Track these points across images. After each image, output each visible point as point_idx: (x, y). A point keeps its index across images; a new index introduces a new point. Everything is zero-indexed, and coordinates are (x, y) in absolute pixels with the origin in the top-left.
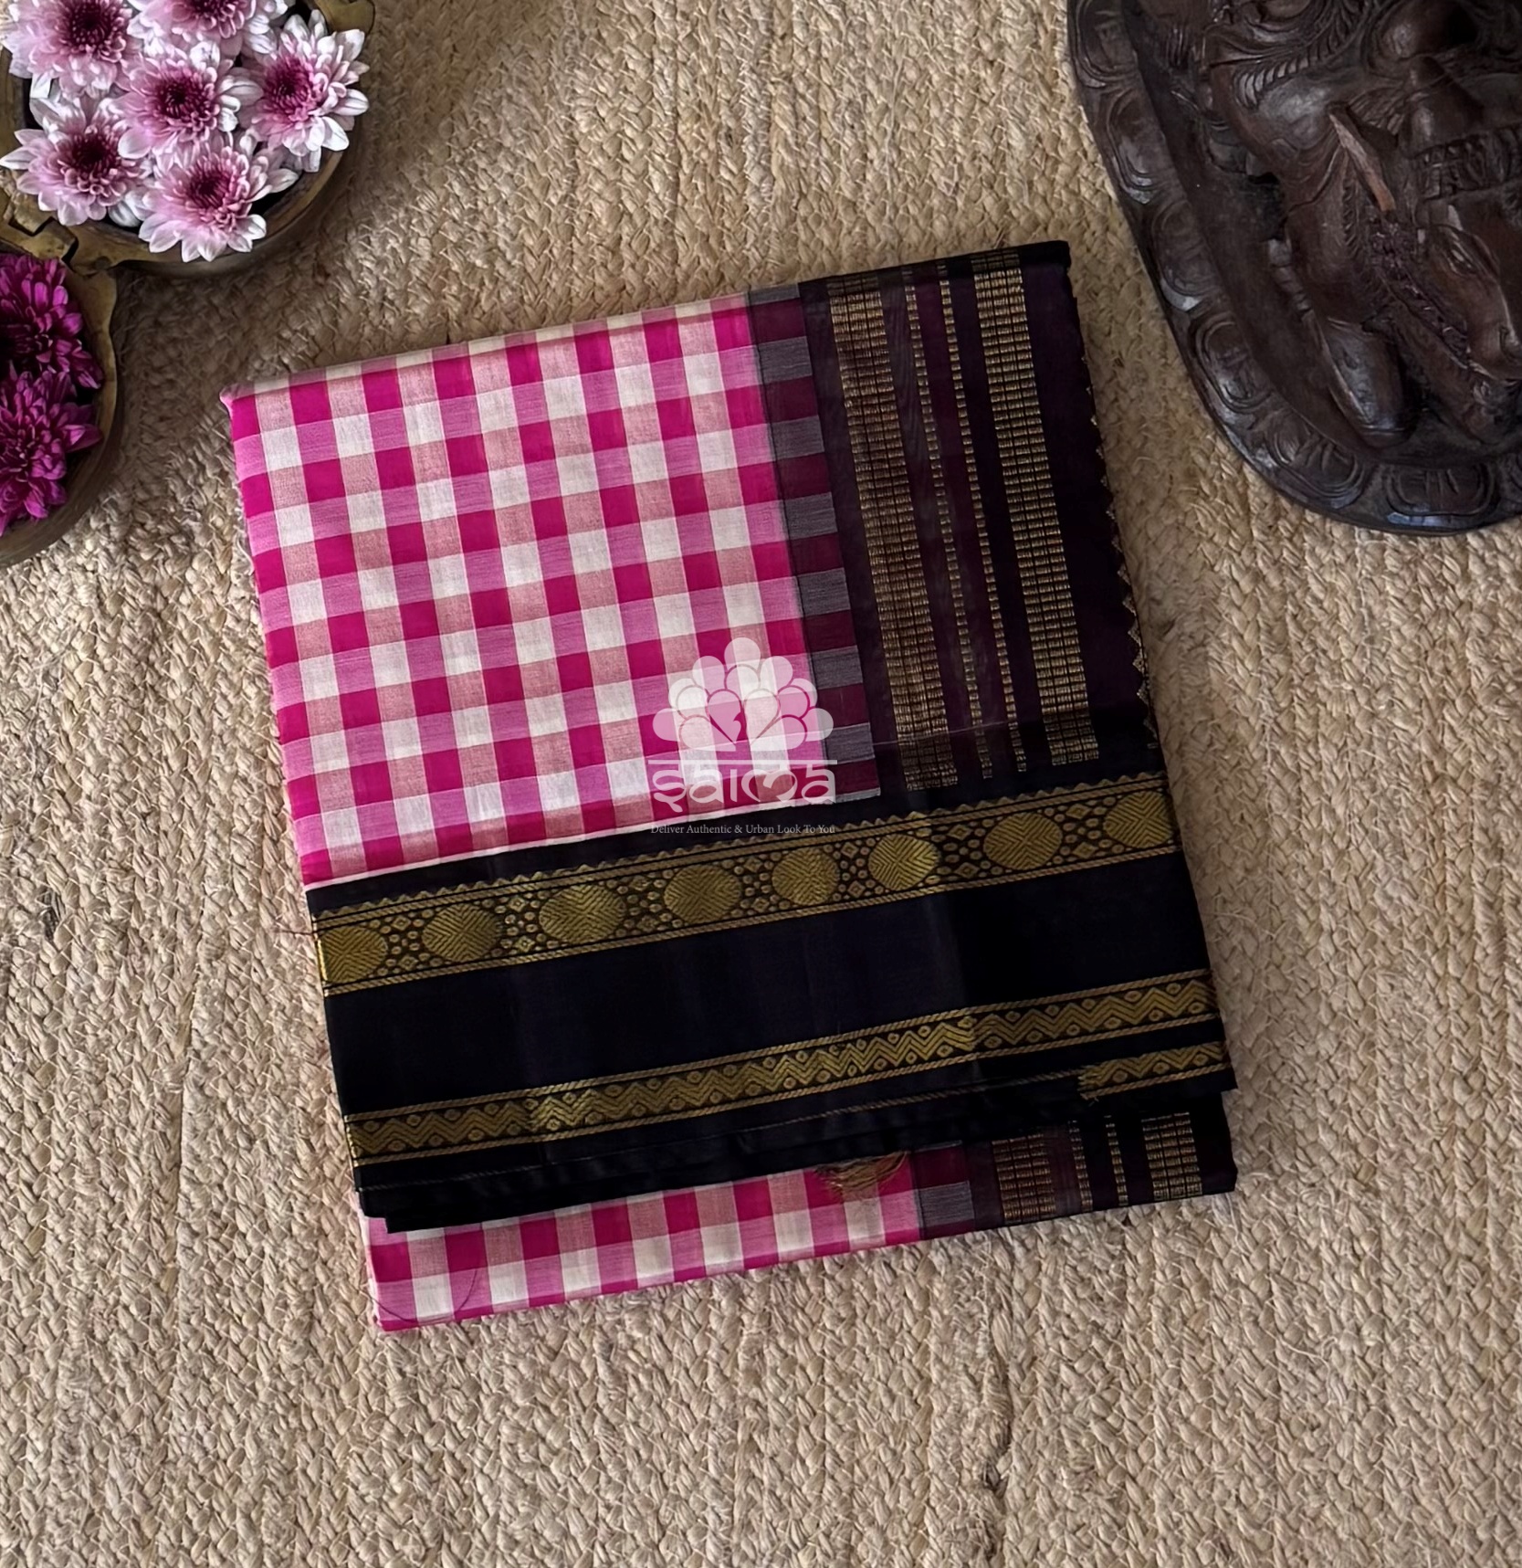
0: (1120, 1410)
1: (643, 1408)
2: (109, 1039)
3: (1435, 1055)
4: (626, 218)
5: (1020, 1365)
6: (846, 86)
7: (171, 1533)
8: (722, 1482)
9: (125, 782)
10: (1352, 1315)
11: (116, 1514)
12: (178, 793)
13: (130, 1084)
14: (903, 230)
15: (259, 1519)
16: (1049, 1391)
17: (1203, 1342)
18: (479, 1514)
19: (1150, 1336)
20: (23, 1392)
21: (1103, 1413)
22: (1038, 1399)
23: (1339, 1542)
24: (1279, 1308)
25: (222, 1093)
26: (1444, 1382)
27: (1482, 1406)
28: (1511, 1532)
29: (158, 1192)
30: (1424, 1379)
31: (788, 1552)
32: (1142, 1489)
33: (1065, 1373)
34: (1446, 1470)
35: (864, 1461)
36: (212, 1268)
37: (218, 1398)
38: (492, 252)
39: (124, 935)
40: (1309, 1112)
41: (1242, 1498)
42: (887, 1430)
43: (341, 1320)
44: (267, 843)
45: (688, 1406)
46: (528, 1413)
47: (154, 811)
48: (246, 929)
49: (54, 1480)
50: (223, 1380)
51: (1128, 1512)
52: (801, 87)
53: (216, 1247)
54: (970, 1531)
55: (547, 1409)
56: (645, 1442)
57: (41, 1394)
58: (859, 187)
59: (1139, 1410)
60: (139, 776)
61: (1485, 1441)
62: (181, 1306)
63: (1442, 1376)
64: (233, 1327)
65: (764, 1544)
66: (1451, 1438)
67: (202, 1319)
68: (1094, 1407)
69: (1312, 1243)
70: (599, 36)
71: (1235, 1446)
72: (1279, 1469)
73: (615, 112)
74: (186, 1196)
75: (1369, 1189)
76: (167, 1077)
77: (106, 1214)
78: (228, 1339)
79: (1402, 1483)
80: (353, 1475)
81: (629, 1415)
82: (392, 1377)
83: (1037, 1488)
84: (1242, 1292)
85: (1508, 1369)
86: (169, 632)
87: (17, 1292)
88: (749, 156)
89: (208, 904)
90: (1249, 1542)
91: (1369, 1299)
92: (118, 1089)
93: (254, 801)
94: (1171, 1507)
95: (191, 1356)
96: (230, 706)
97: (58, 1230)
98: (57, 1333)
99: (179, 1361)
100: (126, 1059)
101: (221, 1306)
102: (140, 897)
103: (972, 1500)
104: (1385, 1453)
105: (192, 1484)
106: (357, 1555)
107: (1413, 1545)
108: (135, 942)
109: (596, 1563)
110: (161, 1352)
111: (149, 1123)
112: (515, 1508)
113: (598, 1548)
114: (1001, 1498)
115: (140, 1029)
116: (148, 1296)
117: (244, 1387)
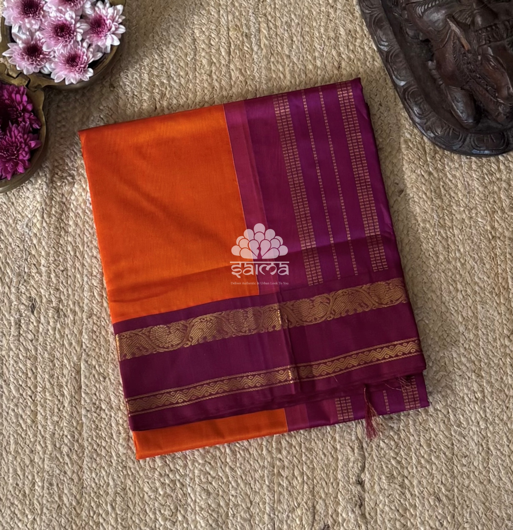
0: (401, 455)
1: (243, 462)
2: (55, 347)
3: (498, 330)
4: (213, 64)
5: (366, 442)
6: (285, 17)
7: (86, 512)
8: (270, 486)
9: (55, 260)
10: (476, 418)
11: (67, 505)
12: (74, 263)
13: (63, 361)
14: (306, 64)
15: (115, 506)
16: (377, 450)
17: (427, 430)
18: (189, 500)
19: (409, 430)
20: (33, 466)
21: (395, 456)
22: (373, 453)
23: (476, 494)
24: (451, 417)
25: (94, 363)
26: (508, 439)
29: (75, 397)
30: (501, 438)
31: (293, 509)
32: (410, 481)
33: (382, 444)
34: (510, 468)
35: (317, 477)
36: (94, 422)
38: (169, 77)
39: (58, 311)
40: (458, 351)
41: (443, 482)
42: (324, 466)
45: (257, 461)
46: (204, 465)
47: (66, 269)
48: (99, 308)
49: (45, 495)
50: (101, 459)
51: (406, 488)
52: (270, 18)
53: (95, 415)
54: (354, 499)
55: (210, 463)
56: (244, 473)
57: (39, 466)
58: (291, 51)
59: (407, 454)
60: (60, 258)
62: (85, 435)
63: (507, 437)
64: (103, 441)
65: (286, 507)
67: (92, 439)
68: (392, 455)
69: (462, 395)
70: (201, 4)
71: (439, 464)
72: (455, 471)
73: (208, 29)
74: (84, 398)
75: (479, 376)
76: (75, 358)
77: (57, 405)
78: (101, 445)
79: (496, 473)
80: (146, 489)
81: (238, 465)
83: (375, 483)
84: (439, 413)
86: (68, 209)
87: (29, 433)
88: (253, 42)
89: (85, 299)
90: (446, 496)
91: (481, 413)
92: (59, 363)
93: (99, 265)
94: (420, 486)
95: (90, 452)
96: (90, 233)
97: (42, 411)
98: (43, 446)
99: (85, 454)
100: (61, 353)
101: (98, 434)
102: (63, 298)
103: (353, 488)
104: (490, 463)
105: (92, 495)
106: (149, 516)
107: (501, 494)
108: (61, 313)
109: (230, 515)
110: (79, 451)
111: (70, 374)
112: (202, 497)
113: (230, 509)
114: (363, 487)
115: (65, 343)
116: (74, 432)
117: (107, 461)
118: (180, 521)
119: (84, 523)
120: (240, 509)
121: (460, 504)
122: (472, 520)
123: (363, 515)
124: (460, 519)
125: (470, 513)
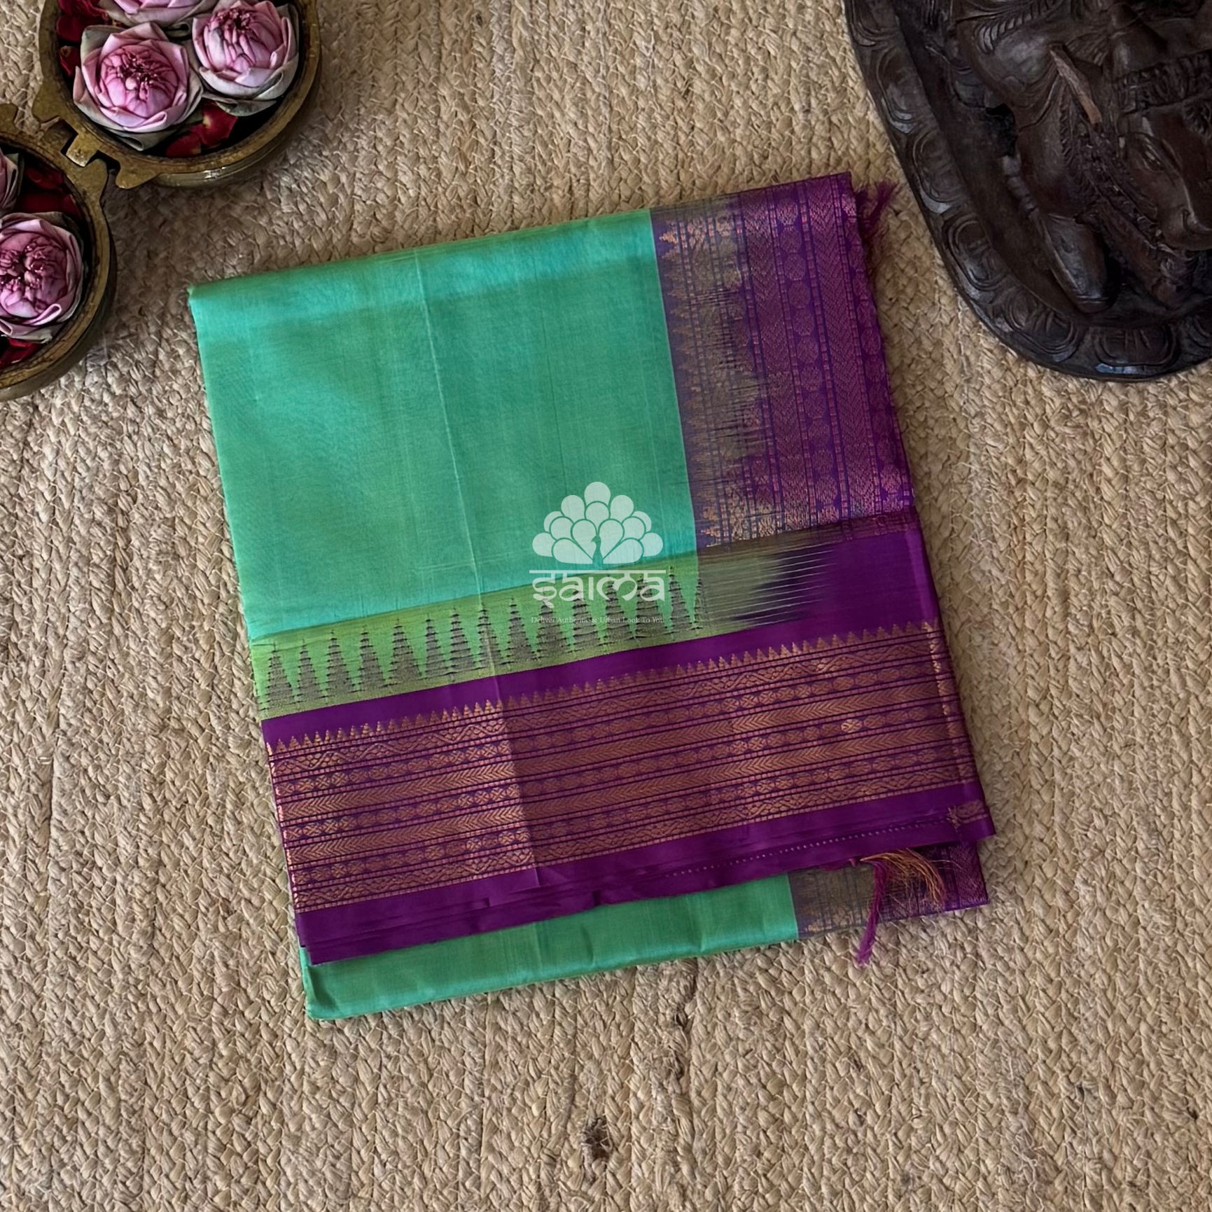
0: (779, 963)
3: (1015, 687)
4: (400, 85)
7: (48, 1096)
8: (476, 1034)
9: (6, 533)
12: (47, 538)
13: (9, 761)
14: (613, 84)
15: (117, 1081)
18: (288, 1068)
21: (766, 966)
23: (943, 1056)
25: (85, 761)
26: (1023, 933)
27: (1051, 950)
28: (1074, 1041)
29: (32, 840)
30: (1008, 934)
31: (527, 1083)
32: (796, 1021)
34: (1023, 999)
35: (584, 1012)
36: (75, 894)
37: (82, 993)
41: (871, 1025)
42: (602, 988)
43: (177, 928)
44: (118, 569)
47: (29, 554)
48: (101, 637)
51: (785, 1039)
53: (80, 879)
54: (665, 1059)
56: (417, 1007)
58: (580, 52)
59: (794, 963)
60: (17, 529)
61: (1053, 975)
63: (1021, 929)
64: (92, 938)
65: (510, 1078)
66: (1027, 974)
67: (67, 933)
68: (759, 963)
71: (865, 986)
72: (899, 1003)
74: (56, 841)
76: (40, 751)
78: (88, 948)
79: (990, 1011)
80: (189, 1043)
82: (219, 970)
83: (716, 1024)
85: (1070, 922)
88: (495, 33)
89: (72, 619)
90: (874, 1057)
93: (109, 542)
94: (817, 1034)
95: (59, 961)
96: (88, 469)
99: (49, 966)
100: (7, 740)
101: (82, 924)
102: (18, 618)
103: (664, 1036)
104: (977, 988)
105: (64, 1058)
106: (192, 1104)
107: (999, 1055)
108: (14, 653)
109: (380, 1099)
110: (36, 960)
111: (25, 787)
112: (317, 1063)
113: (381, 1088)
114: (688, 1033)
115: (18, 718)
116: (25, 918)
117: (102, 983)
118: (263, 1115)
119: (40, 1120)
120: (405, 1085)
121: (905, 1076)
122: (930, 1112)
123: (684, 1097)
124: (903, 1109)
125: (927, 1097)
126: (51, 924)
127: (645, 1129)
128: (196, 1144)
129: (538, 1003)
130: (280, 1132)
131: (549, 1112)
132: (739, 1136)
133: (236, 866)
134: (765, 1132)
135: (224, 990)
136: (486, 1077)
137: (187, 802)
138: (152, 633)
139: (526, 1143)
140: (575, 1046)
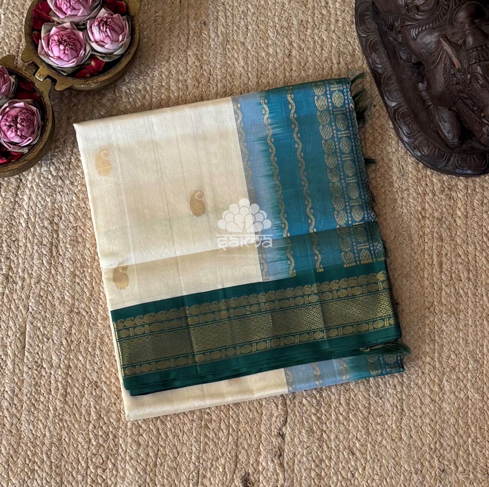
0: (321, 411)
4: (172, 50)
5: (290, 399)
6: (242, 6)
7: (22, 460)
8: (197, 438)
9: (8, 231)
10: (393, 382)
12: (25, 233)
13: (8, 323)
15: (51, 454)
16: (299, 407)
17: (347, 391)
18: (120, 450)
19: (331, 389)
21: (316, 413)
22: (296, 409)
23: (388, 450)
25: (39, 325)
27: (433, 408)
28: (441, 445)
29: (17, 356)
30: (415, 401)
31: (218, 458)
32: (328, 435)
33: (304, 402)
34: (421, 428)
35: (241, 430)
36: (34, 379)
37: (37, 418)
39: (7, 278)
41: (358, 437)
42: (249, 420)
43: (76, 393)
44: (54, 247)
47: (17, 240)
48: (47, 274)
50: (38, 412)
51: (323, 442)
52: (227, 7)
53: (37, 372)
54: (274, 450)
56: (173, 426)
59: (327, 411)
60: (12, 229)
61: (433, 418)
63: (421, 399)
64: (41, 396)
65: (210, 456)
66: (423, 418)
67: (31, 394)
68: (313, 411)
71: (356, 422)
72: (370, 429)
74: (27, 357)
76: (21, 320)
78: (40, 400)
79: (407, 432)
80: (80, 440)
81: (168, 418)
82: (93, 410)
83: (295, 436)
85: (441, 397)
88: (211, 29)
89: (35, 267)
90: (360, 450)
91: (399, 377)
92: (4, 325)
93: (50, 235)
94: (336, 440)
95: (28, 405)
96: (42, 205)
99: (24, 407)
100: (7, 316)
101: (37, 391)
102: (13, 266)
103: (274, 440)
104: (402, 423)
105: (29, 444)
106: (81, 464)
107: (410, 450)
108: (11, 280)
109: (158, 463)
110: (18, 405)
111: (14, 335)
112: (132, 448)
113: (158, 459)
114: (284, 439)
115: (12, 307)
116: (14, 388)
117: (45, 414)
118: (110, 469)
119: (19, 470)
120: (168, 458)
121: (372, 458)
122: (381, 473)
123: (281, 465)
124: (370, 471)
125: (381, 467)
126: (25, 391)
127: (265, 478)
128: (83, 480)
129: (223, 426)
130: (117, 475)
131: (226, 470)
132: (303, 481)
133: (100, 368)
134: (314, 480)
135: (95, 418)
136: (201, 455)
137: (80, 342)
138: (67, 273)
139: (217, 482)
140: (238, 444)
